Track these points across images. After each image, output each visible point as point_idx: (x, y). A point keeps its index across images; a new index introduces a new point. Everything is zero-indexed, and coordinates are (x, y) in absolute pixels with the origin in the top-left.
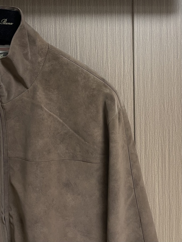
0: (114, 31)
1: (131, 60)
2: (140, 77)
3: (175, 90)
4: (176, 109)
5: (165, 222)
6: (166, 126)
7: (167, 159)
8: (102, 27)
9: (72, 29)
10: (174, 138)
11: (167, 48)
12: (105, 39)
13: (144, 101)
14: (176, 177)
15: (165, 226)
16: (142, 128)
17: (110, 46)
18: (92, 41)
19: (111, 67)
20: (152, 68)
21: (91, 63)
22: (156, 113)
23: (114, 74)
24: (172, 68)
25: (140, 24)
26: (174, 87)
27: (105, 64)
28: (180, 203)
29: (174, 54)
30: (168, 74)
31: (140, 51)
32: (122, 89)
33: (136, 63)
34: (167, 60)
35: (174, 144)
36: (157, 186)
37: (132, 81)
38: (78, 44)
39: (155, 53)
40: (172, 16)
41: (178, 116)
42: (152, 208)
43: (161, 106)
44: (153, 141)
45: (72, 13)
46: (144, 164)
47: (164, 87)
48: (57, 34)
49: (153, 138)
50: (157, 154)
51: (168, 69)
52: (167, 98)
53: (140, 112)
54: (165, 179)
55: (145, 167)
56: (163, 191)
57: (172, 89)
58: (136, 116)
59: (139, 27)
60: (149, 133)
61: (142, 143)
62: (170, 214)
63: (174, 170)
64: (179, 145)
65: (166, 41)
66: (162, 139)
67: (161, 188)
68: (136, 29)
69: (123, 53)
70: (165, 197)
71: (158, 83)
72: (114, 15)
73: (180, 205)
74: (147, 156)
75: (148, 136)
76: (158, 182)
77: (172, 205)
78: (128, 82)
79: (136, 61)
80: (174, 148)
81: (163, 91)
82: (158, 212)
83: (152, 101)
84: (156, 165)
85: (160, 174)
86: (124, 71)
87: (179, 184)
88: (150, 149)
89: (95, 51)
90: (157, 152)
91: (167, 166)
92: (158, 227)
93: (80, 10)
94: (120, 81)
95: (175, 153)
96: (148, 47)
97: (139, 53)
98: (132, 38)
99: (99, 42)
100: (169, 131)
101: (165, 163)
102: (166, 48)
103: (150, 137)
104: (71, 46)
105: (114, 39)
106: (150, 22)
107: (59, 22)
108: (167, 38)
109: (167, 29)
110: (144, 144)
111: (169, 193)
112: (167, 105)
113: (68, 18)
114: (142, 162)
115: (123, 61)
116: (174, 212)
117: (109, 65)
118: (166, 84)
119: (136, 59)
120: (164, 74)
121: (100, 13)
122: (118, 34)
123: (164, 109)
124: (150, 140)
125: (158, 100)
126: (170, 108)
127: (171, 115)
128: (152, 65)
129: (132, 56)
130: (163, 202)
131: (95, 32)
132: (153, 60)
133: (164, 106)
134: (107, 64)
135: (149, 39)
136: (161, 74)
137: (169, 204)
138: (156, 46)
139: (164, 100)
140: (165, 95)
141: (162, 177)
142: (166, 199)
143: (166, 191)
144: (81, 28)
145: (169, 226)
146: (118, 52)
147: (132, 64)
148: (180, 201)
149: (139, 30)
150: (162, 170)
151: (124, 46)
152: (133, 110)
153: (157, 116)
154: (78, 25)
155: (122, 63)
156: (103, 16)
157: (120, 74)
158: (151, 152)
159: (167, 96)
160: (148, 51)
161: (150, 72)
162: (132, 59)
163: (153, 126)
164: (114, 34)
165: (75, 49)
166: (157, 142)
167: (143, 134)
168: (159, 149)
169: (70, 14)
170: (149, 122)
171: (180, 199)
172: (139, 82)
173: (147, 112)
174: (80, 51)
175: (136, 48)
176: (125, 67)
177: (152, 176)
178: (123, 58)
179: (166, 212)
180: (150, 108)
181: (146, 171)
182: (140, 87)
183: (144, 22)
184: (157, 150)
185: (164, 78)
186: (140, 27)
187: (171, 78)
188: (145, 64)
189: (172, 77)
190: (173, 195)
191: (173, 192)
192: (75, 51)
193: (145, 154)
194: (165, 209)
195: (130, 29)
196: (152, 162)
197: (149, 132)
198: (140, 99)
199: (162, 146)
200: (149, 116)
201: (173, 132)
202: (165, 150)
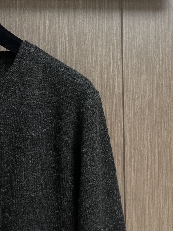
0: (103, 26)
1: (119, 55)
2: (129, 72)
3: (164, 85)
4: (165, 104)
5: (155, 222)
6: (155, 121)
7: (156, 156)
8: (91, 22)
9: (61, 24)
10: (163, 134)
11: (156, 44)
12: (94, 35)
13: (133, 97)
14: (165, 175)
15: (155, 226)
16: (131, 124)
17: (99, 42)
18: (81, 36)
19: (100, 62)
20: (140, 63)
21: (80, 58)
22: (145, 109)
23: (103, 69)
24: (161, 64)
25: (128, 20)
26: (163, 83)
27: (94, 59)
28: (170, 202)
29: (162, 49)
30: (156, 70)
31: (129, 46)
32: (111, 85)
33: (125, 58)
34: (156, 55)
35: (163, 140)
36: (146, 184)
37: (121, 77)
38: (67, 39)
39: (144, 48)
40: (160, 12)
41: (167, 112)
42: (142, 208)
43: (150, 102)
44: (142, 137)
45: (61, 8)
46: (133, 161)
47: (152, 82)
48: (46, 29)
49: (142, 135)
50: (146, 151)
51: (156, 65)
52: (156, 94)
53: (129, 108)
54: (155, 177)
55: (135, 164)
56: (152, 189)
57: (161, 84)
58: (125, 112)
59: (127, 23)
60: (138, 130)
61: (131, 139)
62: (159, 213)
63: (163, 167)
64: (168, 141)
65: (154, 36)
66: (151, 136)
67: (151, 186)
68: (125, 25)
69: (112, 49)
70: (155, 196)
71: (147, 79)
72: (103, 11)
73: (169, 204)
74: (136, 153)
75: (137, 132)
76: (148, 181)
77: (162, 204)
78: (117, 78)
79: (125, 56)
80: (163, 144)
81: (152, 86)
82: (148, 211)
83: (141, 97)
84: (145, 162)
85: (150, 171)
86: (113, 67)
87: (169, 182)
88: (139, 145)
89: (84, 46)
90: (146, 148)
91: (156, 163)
92: (148, 227)
93: (69, 5)
94: (109, 76)
95: (164, 150)
96: (137, 43)
97: (128, 48)
98: (121, 34)
99: (88, 38)
100: (158, 127)
101: (154, 160)
102: (154, 43)
103: (139, 134)
104: (59, 41)
105: (103, 35)
106: (138, 18)
107: (48, 17)
108: (155, 34)
109: (155, 26)
110: (133, 141)
111: (158, 192)
112: (156, 100)
113: (57, 13)
114: (132, 159)
115: (112, 57)
116: (163, 212)
117: (98, 60)
118: (155, 79)
119: (125, 54)
120: (152, 70)
121: (89, 9)
122: (107, 29)
123: (153, 105)
124: (139, 136)
125: (146, 96)
126: (159, 104)
127: (160, 111)
128: (140, 61)
129: (121, 51)
130: (153, 201)
131: (84, 27)
132: (141, 56)
133: (153, 102)
134: (96, 59)
135: (138, 35)
136: (149, 70)
137: (159, 203)
138: (145, 41)
139: (153, 95)
140: (154, 91)
141: (152, 175)
142: (156, 198)
143: (155, 189)
144: (70, 23)
145: (159, 225)
146: (106, 48)
147: (121, 59)
148: (169, 200)
149: (127, 26)
150: (151, 168)
151: (113, 41)
152: (122, 106)
153: (146, 112)
154: (67, 21)
155: (111, 58)
156: (92, 11)
157: (109, 69)
158: (140, 149)
159: (156, 92)
160: (136, 47)
161: (139, 67)
162: (121, 55)
163: (142, 122)
164: (103, 30)
165: (63, 43)
166: (146, 139)
167: (132, 131)
168: (148, 146)
169: (59, 9)
170: (138, 118)
171: (170, 197)
172: (128, 78)
173: (136, 108)
174: (69, 47)
175: (125, 43)
176: (114, 63)
177: (141, 174)
178: (112, 54)
179: (156, 211)
180: (139, 104)
181: (135, 169)
182: (129, 82)
183: (132, 18)
184: (146, 147)
185: (152, 74)
186: (129, 23)
187: (159, 73)
188: (133, 60)
189: (161, 73)
190: (162, 193)
191: (162, 190)
192: (64, 46)
193: (134, 151)
194: (155, 208)
195: (118, 25)
196: (141, 159)
197: (139, 128)
198: (129, 95)
199: (151, 142)
200: (138, 112)
201: (162, 129)
202: (154, 146)
